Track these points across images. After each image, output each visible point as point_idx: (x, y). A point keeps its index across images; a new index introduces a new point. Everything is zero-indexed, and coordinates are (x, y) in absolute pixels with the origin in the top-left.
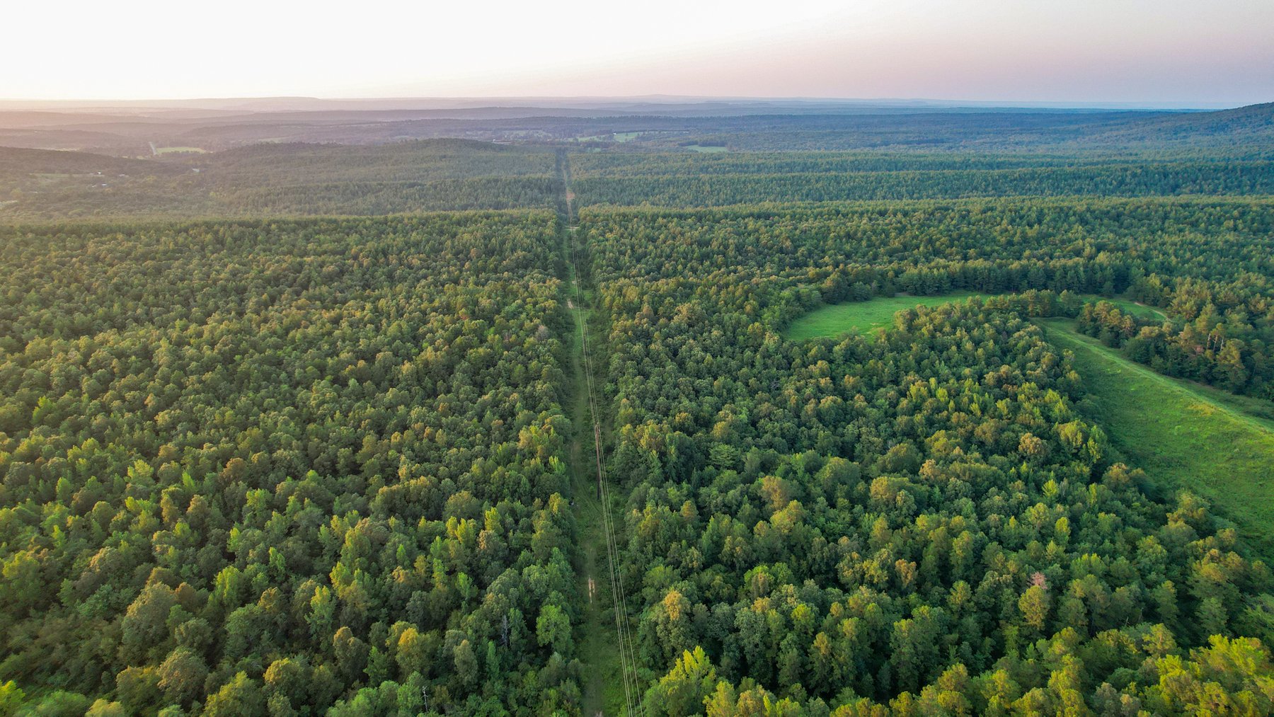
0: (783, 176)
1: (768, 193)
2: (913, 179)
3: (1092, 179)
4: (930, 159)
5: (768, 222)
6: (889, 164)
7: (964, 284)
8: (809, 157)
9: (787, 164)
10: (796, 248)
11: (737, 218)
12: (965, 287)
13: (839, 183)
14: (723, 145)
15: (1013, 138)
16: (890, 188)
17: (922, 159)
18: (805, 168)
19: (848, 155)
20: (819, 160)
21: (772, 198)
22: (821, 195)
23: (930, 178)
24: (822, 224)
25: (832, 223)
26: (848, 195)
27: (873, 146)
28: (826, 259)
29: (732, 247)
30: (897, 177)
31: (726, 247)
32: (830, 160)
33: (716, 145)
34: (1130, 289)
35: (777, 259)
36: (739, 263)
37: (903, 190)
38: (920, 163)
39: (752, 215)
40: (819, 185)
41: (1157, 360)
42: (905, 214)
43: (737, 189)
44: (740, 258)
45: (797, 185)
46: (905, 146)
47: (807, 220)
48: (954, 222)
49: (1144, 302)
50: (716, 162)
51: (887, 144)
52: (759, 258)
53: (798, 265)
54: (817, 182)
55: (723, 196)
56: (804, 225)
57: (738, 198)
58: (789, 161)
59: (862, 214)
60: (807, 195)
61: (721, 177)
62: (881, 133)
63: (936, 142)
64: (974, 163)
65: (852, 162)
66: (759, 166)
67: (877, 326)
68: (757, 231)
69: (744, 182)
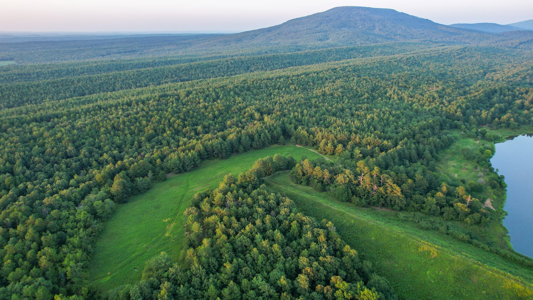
0: (55, 80)
1: (47, 93)
2: (134, 75)
3: (216, 67)
4: (136, 62)
5: (50, 124)
6: (116, 66)
7: (207, 156)
8: (69, 65)
9: (56, 71)
10: (78, 148)
11: (22, 124)
12: (208, 158)
13: (92, 81)
14: (11, 59)
15: (166, 48)
16: (123, 81)
17: (132, 62)
18: (68, 73)
19: (92, 62)
20: (76, 67)
21: (50, 96)
22: (83, 91)
23: (142, 74)
24: (92, 120)
25: (98, 118)
26: (100, 88)
27: (103, 55)
28: (105, 156)
29: (18, 162)
30: (125, 74)
31: (13, 163)
32: (82, 66)
33: (7, 60)
34: (293, 138)
35: (64, 166)
36: (28, 179)
37: (131, 82)
38: (132, 64)
39: (35, 120)
40: (80, 84)
41: (356, 199)
42: (143, 102)
43: (23, 93)
44: (28, 172)
45: (66, 85)
46: (119, 55)
47: (80, 118)
48: (175, 105)
49: (301, 144)
50: (5, 73)
51: (109, 54)
52: (47, 167)
53: (84, 167)
54: (78, 82)
55: (12, 99)
56: (79, 123)
57: (25, 99)
58: (57, 69)
59: (116, 106)
60: (74, 91)
61: (9, 85)
62: (104, 49)
63: (134, 51)
64: (158, 62)
65: (96, 67)
66: (37, 73)
67: (170, 222)
68: (41, 135)
69: (28, 87)
